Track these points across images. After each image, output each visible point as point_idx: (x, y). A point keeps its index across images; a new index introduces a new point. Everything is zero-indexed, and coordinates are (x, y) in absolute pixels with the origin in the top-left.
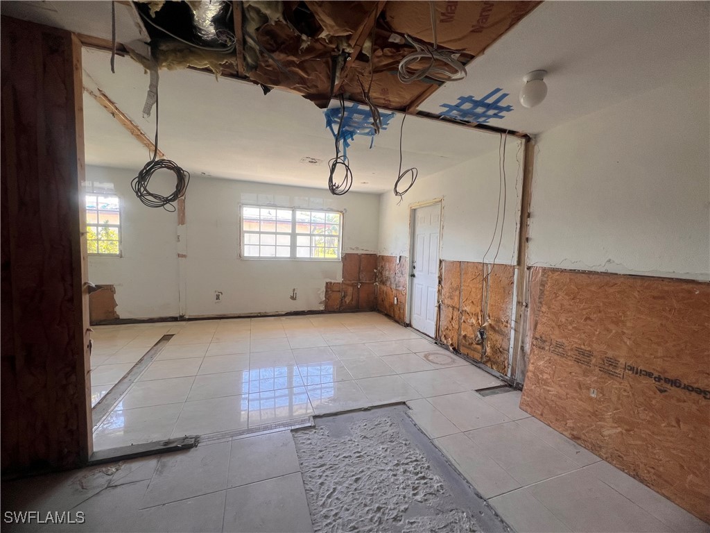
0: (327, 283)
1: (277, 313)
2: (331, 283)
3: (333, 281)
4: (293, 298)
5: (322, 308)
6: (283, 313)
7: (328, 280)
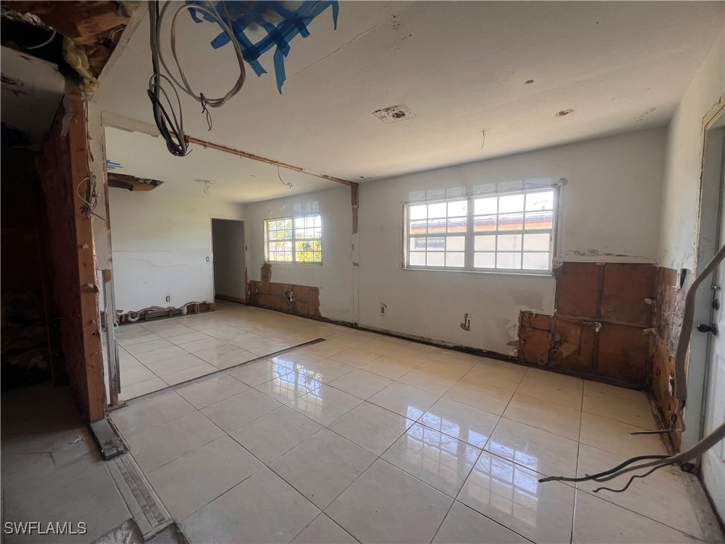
0: (523, 313)
1: (444, 344)
2: (530, 314)
3: (534, 311)
4: (465, 327)
5: (512, 352)
6: (451, 345)
7: (525, 308)
